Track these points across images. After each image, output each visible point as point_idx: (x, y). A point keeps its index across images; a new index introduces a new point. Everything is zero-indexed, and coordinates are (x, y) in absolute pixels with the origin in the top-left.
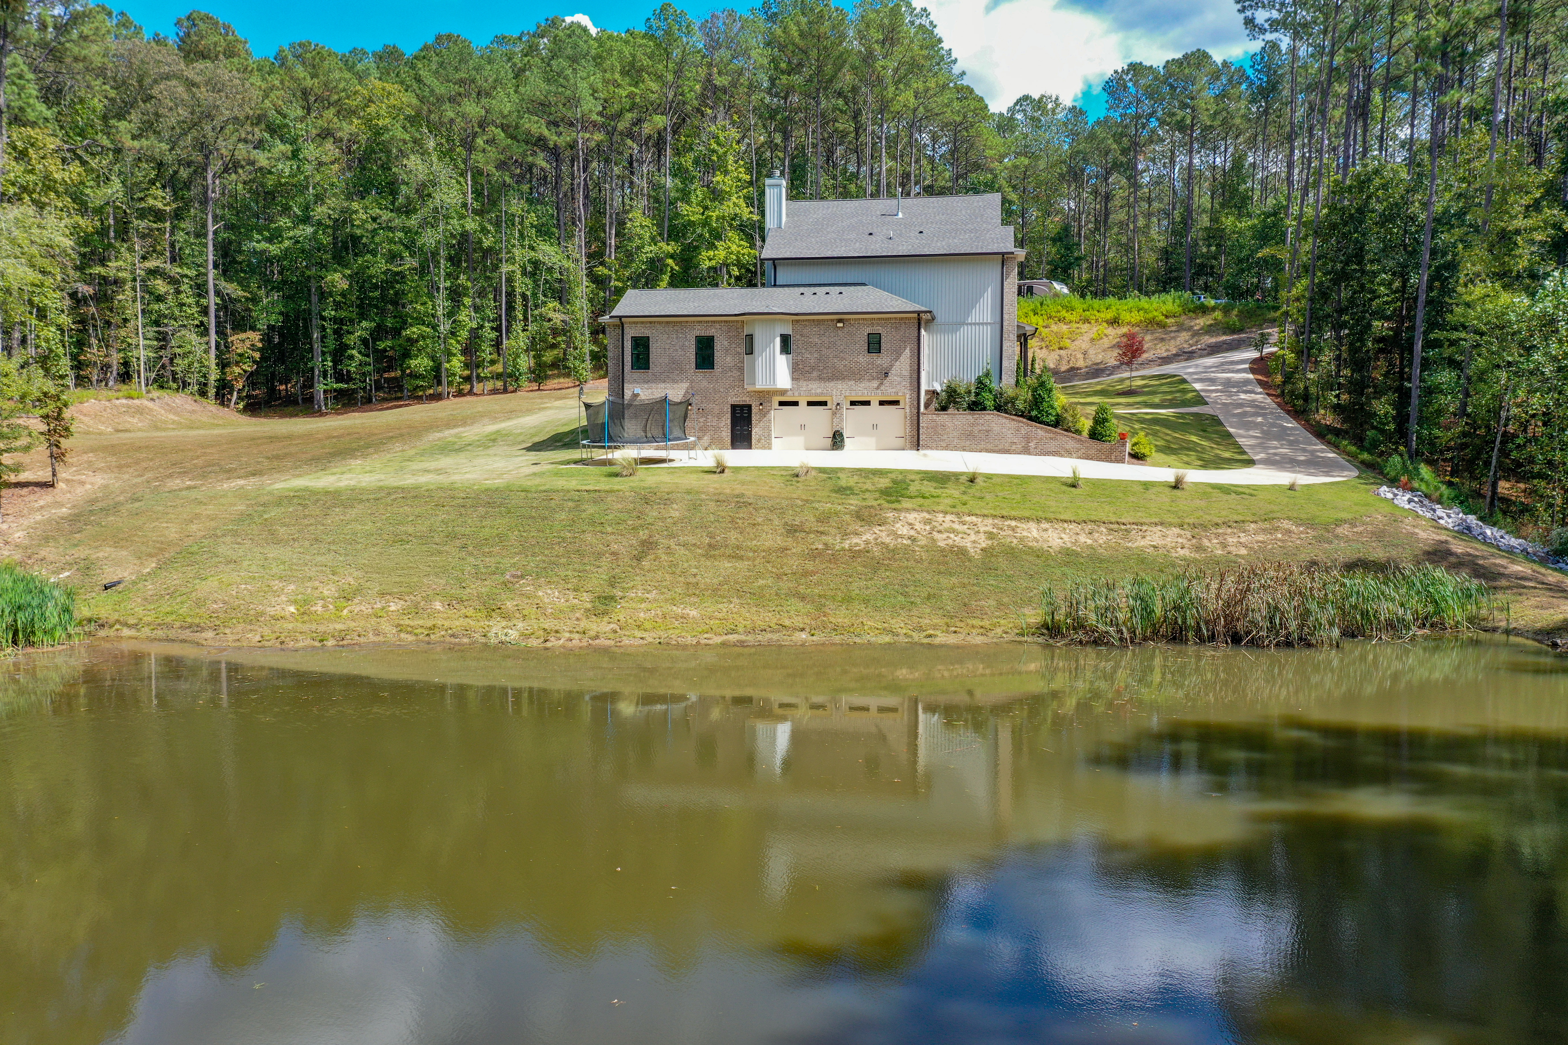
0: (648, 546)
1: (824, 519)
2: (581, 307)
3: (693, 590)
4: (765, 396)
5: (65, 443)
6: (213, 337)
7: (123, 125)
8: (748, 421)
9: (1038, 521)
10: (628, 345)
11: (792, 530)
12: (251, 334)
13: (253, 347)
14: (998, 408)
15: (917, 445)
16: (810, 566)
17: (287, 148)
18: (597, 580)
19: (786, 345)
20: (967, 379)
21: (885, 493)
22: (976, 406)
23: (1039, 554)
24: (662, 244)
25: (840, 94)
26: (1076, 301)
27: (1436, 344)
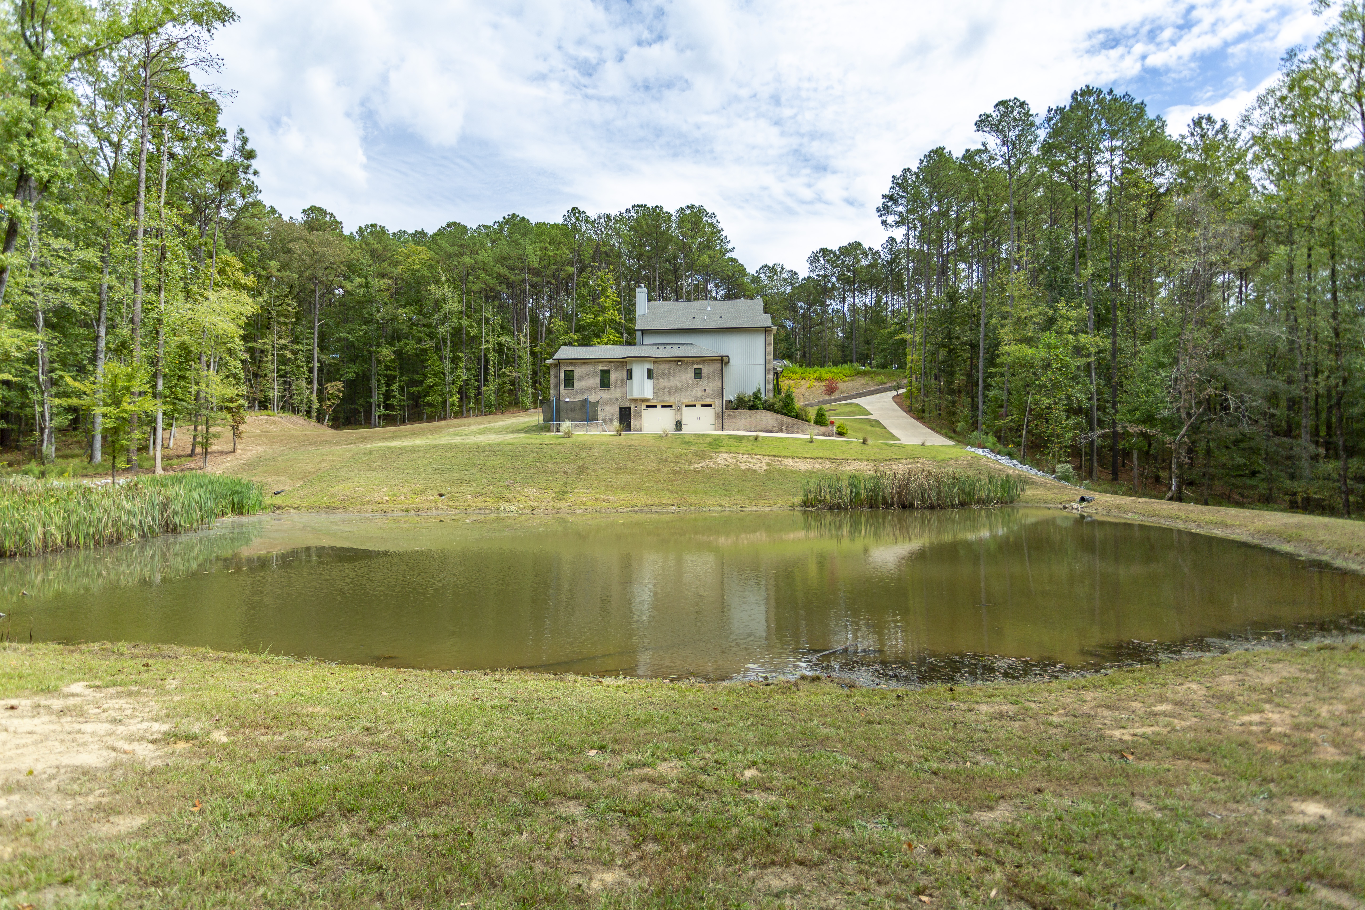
0: (583, 469)
1: (678, 456)
2: (527, 368)
3: (611, 488)
4: (638, 402)
5: (241, 427)
6: (316, 385)
7: (273, 263)
8: (629, 416)
9: (793, 458)
10: (562, 375)
11: (661, 461)
12: (337, 383)
13: (339, 390)
14: (765, 408)
15: (722, 429)
16: (673, 477)
17: (362, 280)
18: (558, 484)
19: (650, 375)
20: (749, 392)
21: (710, 444)
22: (752, 407)
23: (795, 472)
24: (572, 335)
25: (667, 260)
26: (797, 369)
27: (992, 375)
